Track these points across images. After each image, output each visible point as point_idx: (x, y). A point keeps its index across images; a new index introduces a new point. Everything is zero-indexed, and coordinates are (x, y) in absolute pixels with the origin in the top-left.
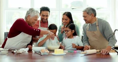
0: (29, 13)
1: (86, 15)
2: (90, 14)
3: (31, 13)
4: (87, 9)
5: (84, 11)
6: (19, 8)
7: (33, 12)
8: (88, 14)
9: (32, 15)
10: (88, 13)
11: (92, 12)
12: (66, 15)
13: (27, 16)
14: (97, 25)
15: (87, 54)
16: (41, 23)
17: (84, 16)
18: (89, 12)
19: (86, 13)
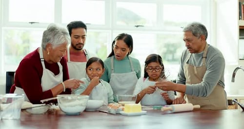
0: (49, 40)
1: (191, 37)
2: (199, 35)
3: (52, 39)
4: (193, 26)
5: (187, 30)
6: (32, 23)
7: (56, 37)
8: (195, 36)
9: (56, 43)
10: (195, 34)
11: (202, 32)
12: (125, 41)
13: (45, 44)
14: (204, 56)
15: (174, 111)
16: (70, 53)
17: (187, 40)
19: (191, 34)
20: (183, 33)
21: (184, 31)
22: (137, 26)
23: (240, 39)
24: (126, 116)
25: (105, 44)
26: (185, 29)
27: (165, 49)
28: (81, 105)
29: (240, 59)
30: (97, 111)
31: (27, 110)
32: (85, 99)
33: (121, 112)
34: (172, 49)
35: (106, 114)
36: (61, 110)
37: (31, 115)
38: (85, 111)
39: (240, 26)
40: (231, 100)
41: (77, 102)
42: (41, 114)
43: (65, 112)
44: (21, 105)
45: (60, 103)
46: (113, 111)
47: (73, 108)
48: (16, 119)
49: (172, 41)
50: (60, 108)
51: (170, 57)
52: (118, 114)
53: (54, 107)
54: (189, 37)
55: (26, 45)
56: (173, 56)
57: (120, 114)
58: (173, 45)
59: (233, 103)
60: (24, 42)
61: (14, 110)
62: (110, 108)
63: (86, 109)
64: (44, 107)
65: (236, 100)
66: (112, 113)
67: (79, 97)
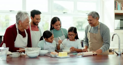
0: (19, 19)
1: (91, 19)
3: (20, 18)
6: (11, 11)
8: (93, 18)
11: (97, 16)
13: (18, 22)
14: (99, 28)
17: (89, 20)
18: (94, 16)
19: (92, 17)
20: (87, 16)
21: (88, 16)
22: (64, 13)
23: (115, 19)
24: (60, 58)
25: (48, 22)
26: (89, 14)
27: (77, 24)
28: (37, 53)
29: (115, 30)
30: (45, 56)
31: (10, 55)
32: (39, 50)
33: (57, 56)
34: (81, 24)
35: (50, 57)
36: (27, 55)
37: (11, 58)
38: (39, 56)
39: (115, 13)
40: (112, 50)
41: (35, 51)
42: (17, 57)
43: (29, 57)
44: (7, 53)
45: (26, 52)
46: (53, 56)
47: (33, 54)
48: (4, 60)
49: (81, 20)
50: (26, 54)
51: (80, 28)
52: (56, 57)
53: (23, 54)
54: (90, 19)
55: (7, 22)
56: (81, 28)
57: (57, 57)
58: (81, 22)
59: (113, 51)
60: (6, 20)
61: (3, 55)
62: (52, 54)
63: (39, 55)
64: (18, 54)
65: (114, 50)
66: (52, 56)
67: (36, 49)
